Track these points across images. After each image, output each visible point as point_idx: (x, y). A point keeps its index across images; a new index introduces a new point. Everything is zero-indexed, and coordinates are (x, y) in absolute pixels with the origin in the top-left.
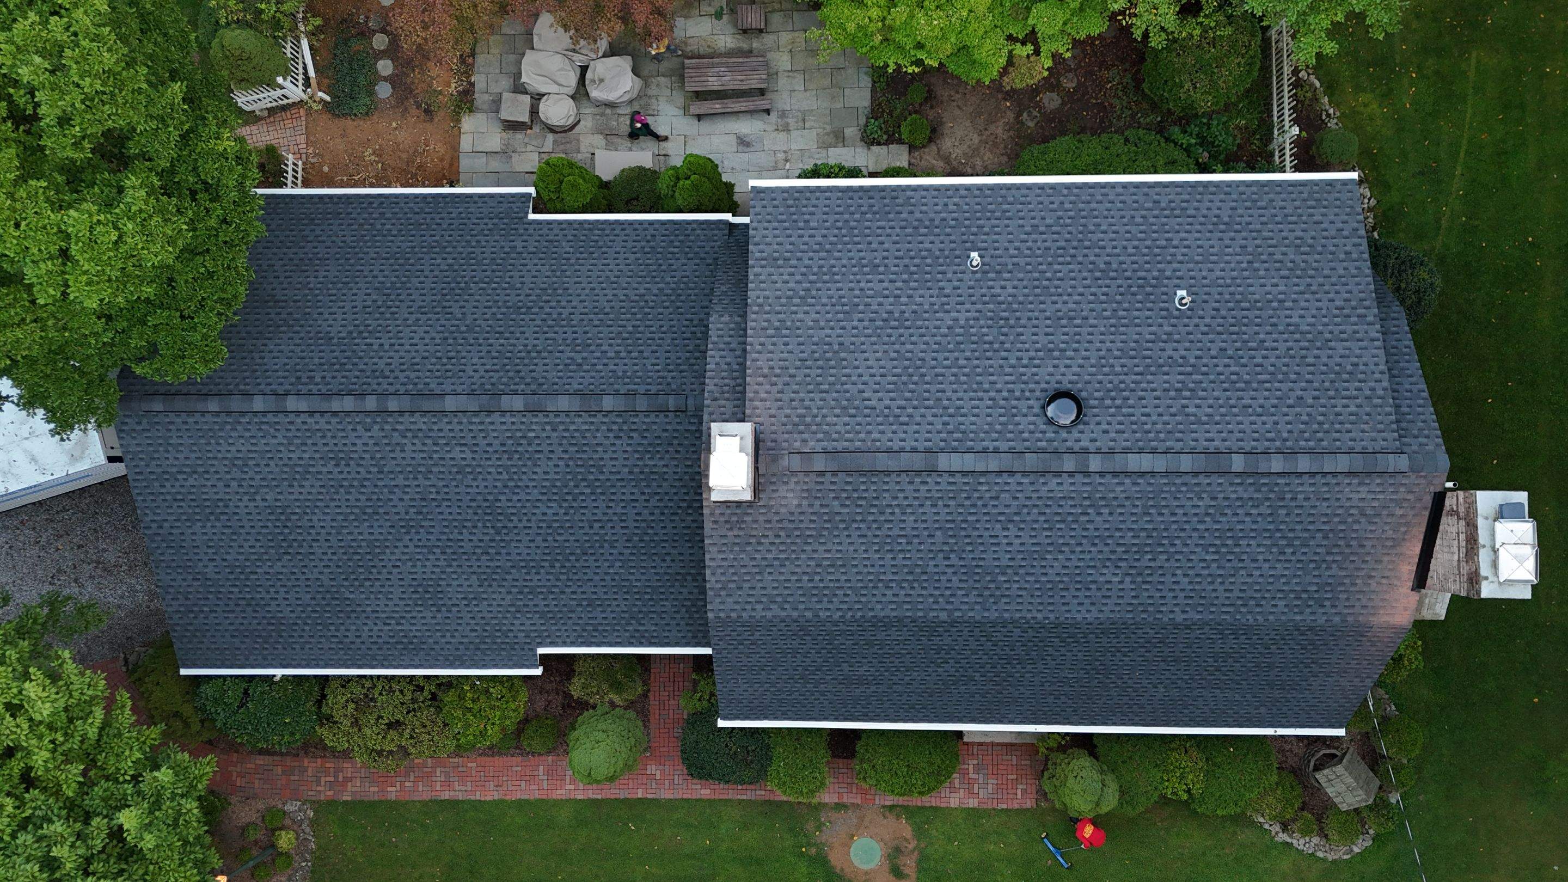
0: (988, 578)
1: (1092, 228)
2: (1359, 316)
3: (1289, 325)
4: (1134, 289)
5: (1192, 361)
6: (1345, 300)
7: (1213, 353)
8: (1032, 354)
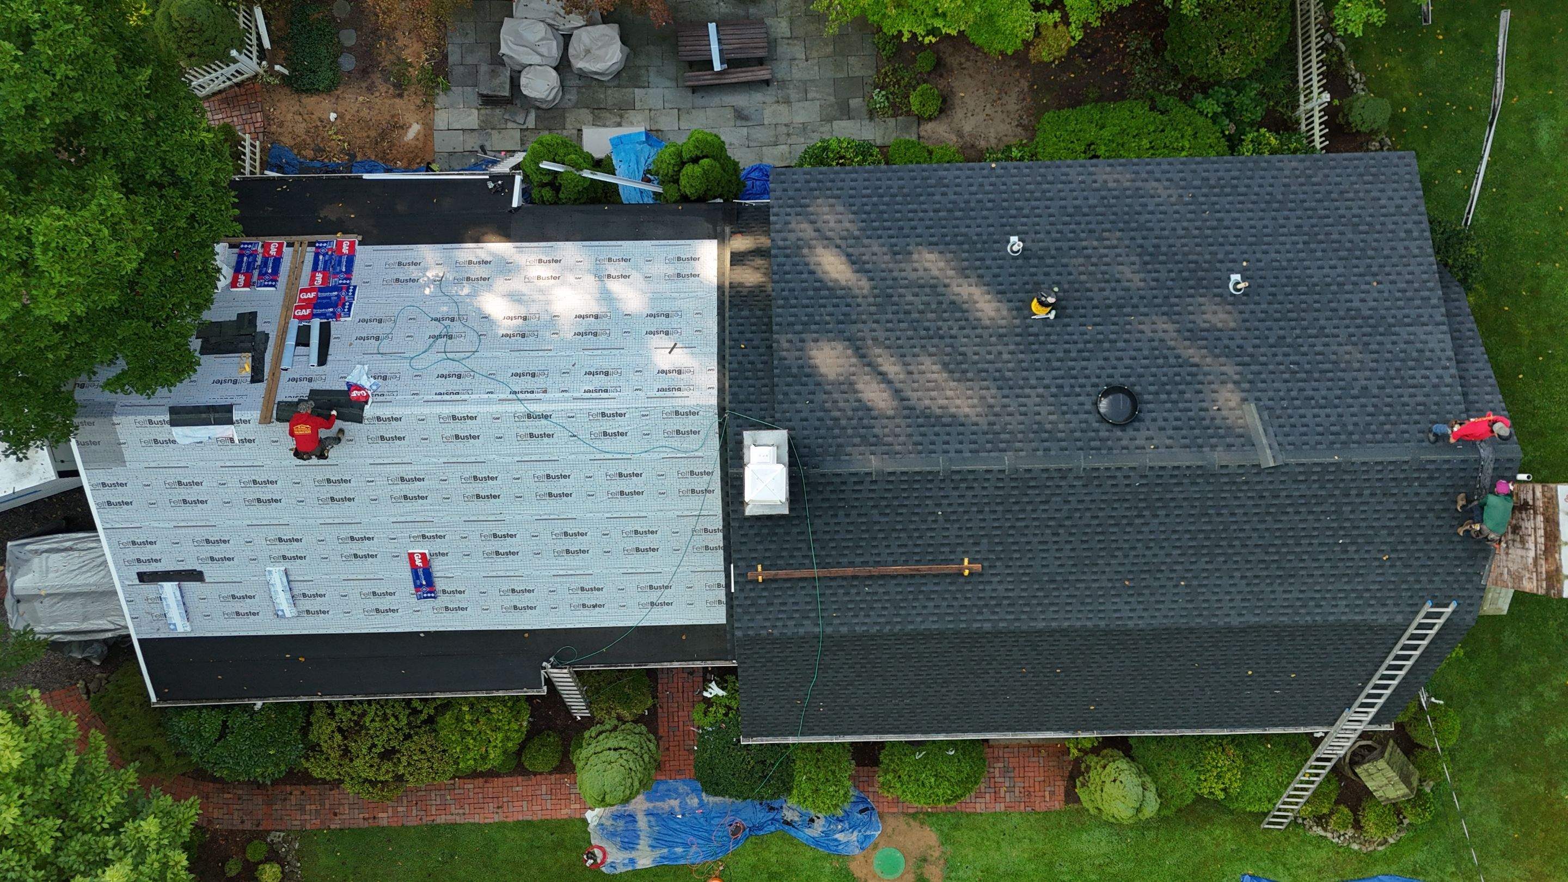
0: (1036, 586)
1: (1138, 208)
2: (1422, 299)
3: (1349, 310)
4: (1185, 274)
5: (1250, 350)
6: (1407, 282)
7: (1272, 341)
8: (1080, 346)
